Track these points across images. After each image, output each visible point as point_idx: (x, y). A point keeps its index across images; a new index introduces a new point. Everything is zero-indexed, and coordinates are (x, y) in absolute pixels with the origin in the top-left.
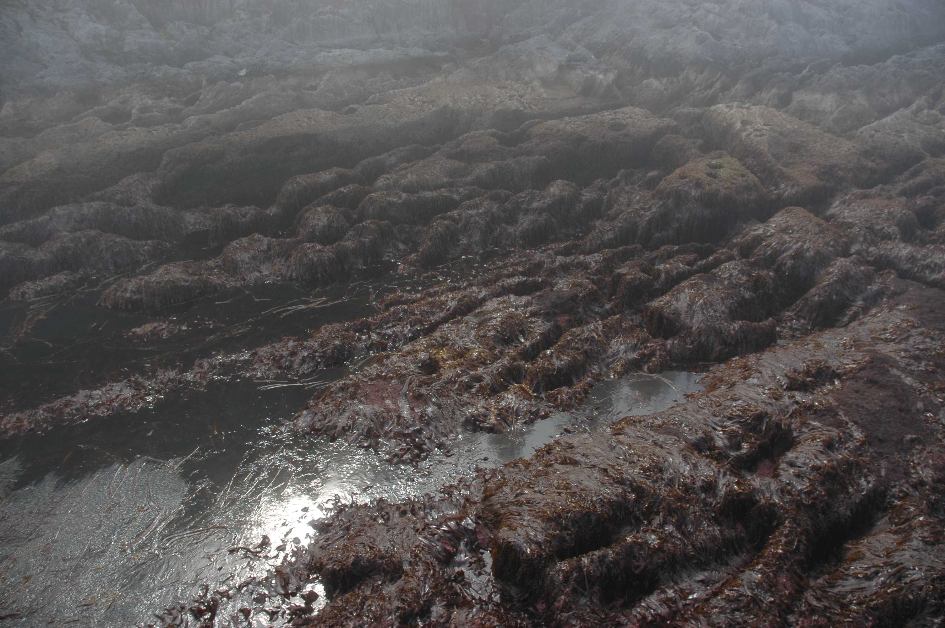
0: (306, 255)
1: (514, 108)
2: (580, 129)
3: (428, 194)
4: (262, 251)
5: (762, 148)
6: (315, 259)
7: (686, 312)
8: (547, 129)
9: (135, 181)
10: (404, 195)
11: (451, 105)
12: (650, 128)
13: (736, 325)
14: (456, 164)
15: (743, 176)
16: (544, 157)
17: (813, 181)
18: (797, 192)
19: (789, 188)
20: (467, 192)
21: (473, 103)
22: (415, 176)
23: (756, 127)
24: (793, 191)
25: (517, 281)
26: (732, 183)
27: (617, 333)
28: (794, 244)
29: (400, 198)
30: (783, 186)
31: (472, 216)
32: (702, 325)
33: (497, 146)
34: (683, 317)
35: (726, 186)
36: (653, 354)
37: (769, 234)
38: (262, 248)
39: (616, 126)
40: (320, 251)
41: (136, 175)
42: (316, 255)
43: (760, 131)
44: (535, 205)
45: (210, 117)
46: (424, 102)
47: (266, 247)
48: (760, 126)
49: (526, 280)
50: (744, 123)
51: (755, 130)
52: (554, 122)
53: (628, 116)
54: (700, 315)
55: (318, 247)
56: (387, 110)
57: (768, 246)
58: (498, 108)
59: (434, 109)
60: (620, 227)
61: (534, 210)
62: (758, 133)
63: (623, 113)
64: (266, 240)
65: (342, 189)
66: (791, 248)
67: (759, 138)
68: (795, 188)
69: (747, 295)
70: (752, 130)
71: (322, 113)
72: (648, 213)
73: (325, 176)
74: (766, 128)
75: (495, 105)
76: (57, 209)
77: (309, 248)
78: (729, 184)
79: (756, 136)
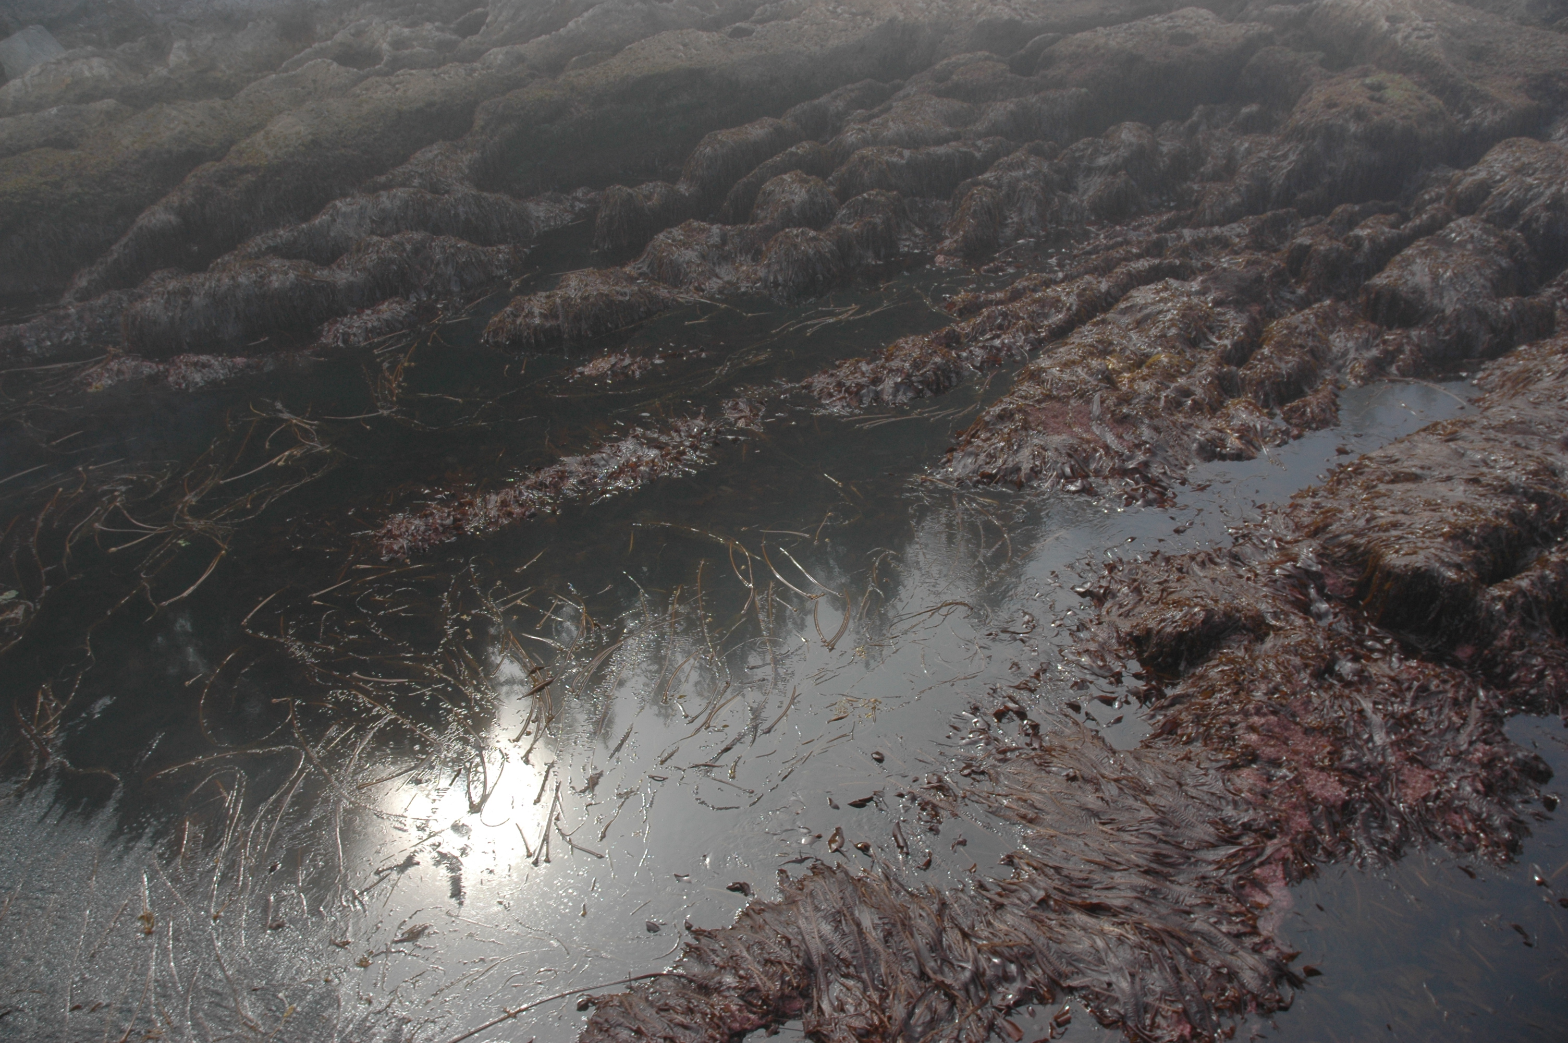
0: (796, 246)
1: (1006, 17)
2: (1130, 45)
3: (941, 150)
4: (713, 246)
5: (1436, 55)
6: (811, 252)
7: (1432, 289)
8: (1079, 46)
9: (436, 156)
10: (907, 153)
11: (901, 17)
12: (1235, 39)
13: (1508, 303)
14: (956, 105)
15: (1420, 98)
16: (1084, 90)
17: (1520, 101)
18: (1502, 119)
19: (1489, 113)
20: (990, 145)
21: (935, 12)
22: (902, 126)
23: (1414, 25)
24: (1497, 118)
25: (1146, 264)
26: (1411, 110)
27: (1334, 326)
28: (1546, 188)
29: (901, 155)
30: (1477, 111)
31: (1018, 180)
32: (1458, 306)
33: (1009, 75)
34: (1428, 297)
35: (1402, 114)
36: (1399, 350)
37: (1498, 177)
38: (712, 241)
39: (1181, 38)
40: (814, 239)
41: (435, 146)
42: (812, 245)
43: (1421, 30)
44: (1101, 161)
45: (521, 48)
46: (854, 15)
47: (718, 239)
48: (1419, 22)
49: (1160, 264)
50: (1391, 19)
51: (1414, 30)
52: (1086, 35)
53: (1192, 22)
54: (1452, 293)
55: (812, 233)
56: (800, 28)
57: (1504, 194)
58: (982, 18)
59: (876, 24)
60: (1247, 186)
61: (1102, 169)
62: (1422, 34)
63: (1184, 17)
64: (715, 229)
65: (793, 149)
66: (1542, 193)
67: (1425, 41)
68: (1499, 112)
69: (1504, 263)
70: (1410, 30)
71: (704, 36)
72: (1285, 164)
73: (757, 131)
74: (1429, 25)
75: (970, 15)
76: (338, 203)
77: (797, 236)
78: (1407, 112)
79: (1418, 38)
